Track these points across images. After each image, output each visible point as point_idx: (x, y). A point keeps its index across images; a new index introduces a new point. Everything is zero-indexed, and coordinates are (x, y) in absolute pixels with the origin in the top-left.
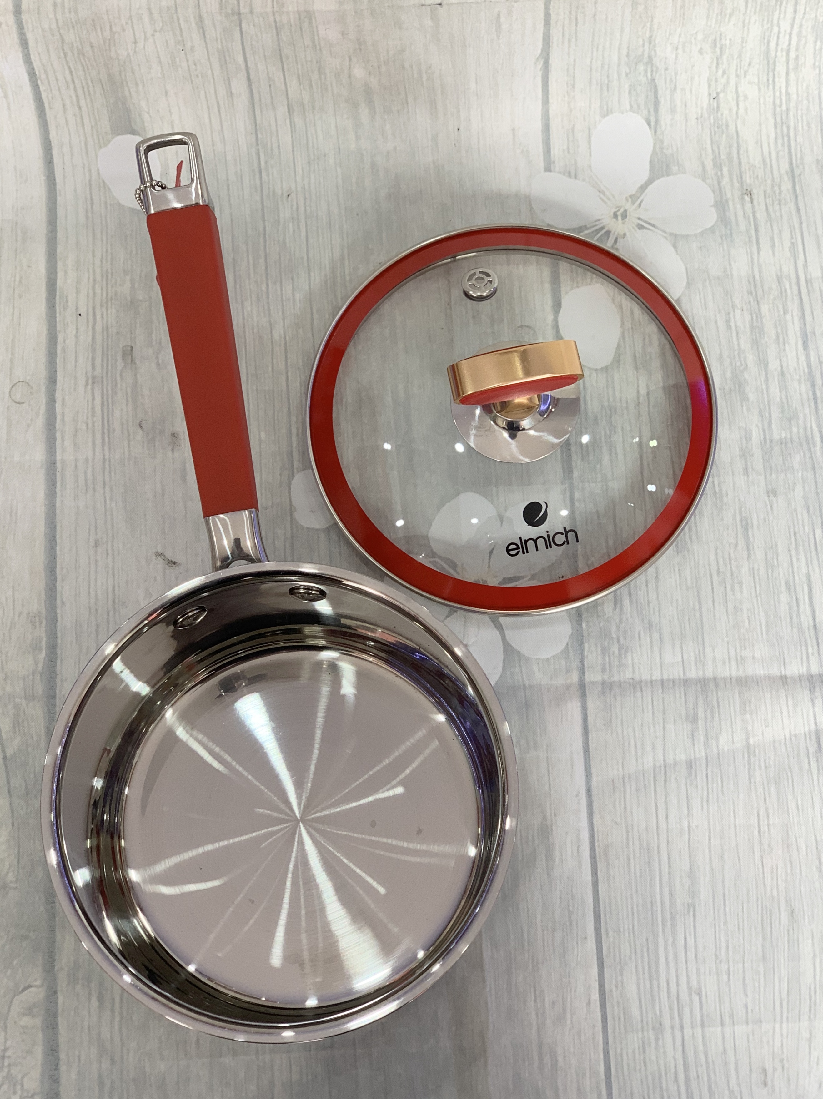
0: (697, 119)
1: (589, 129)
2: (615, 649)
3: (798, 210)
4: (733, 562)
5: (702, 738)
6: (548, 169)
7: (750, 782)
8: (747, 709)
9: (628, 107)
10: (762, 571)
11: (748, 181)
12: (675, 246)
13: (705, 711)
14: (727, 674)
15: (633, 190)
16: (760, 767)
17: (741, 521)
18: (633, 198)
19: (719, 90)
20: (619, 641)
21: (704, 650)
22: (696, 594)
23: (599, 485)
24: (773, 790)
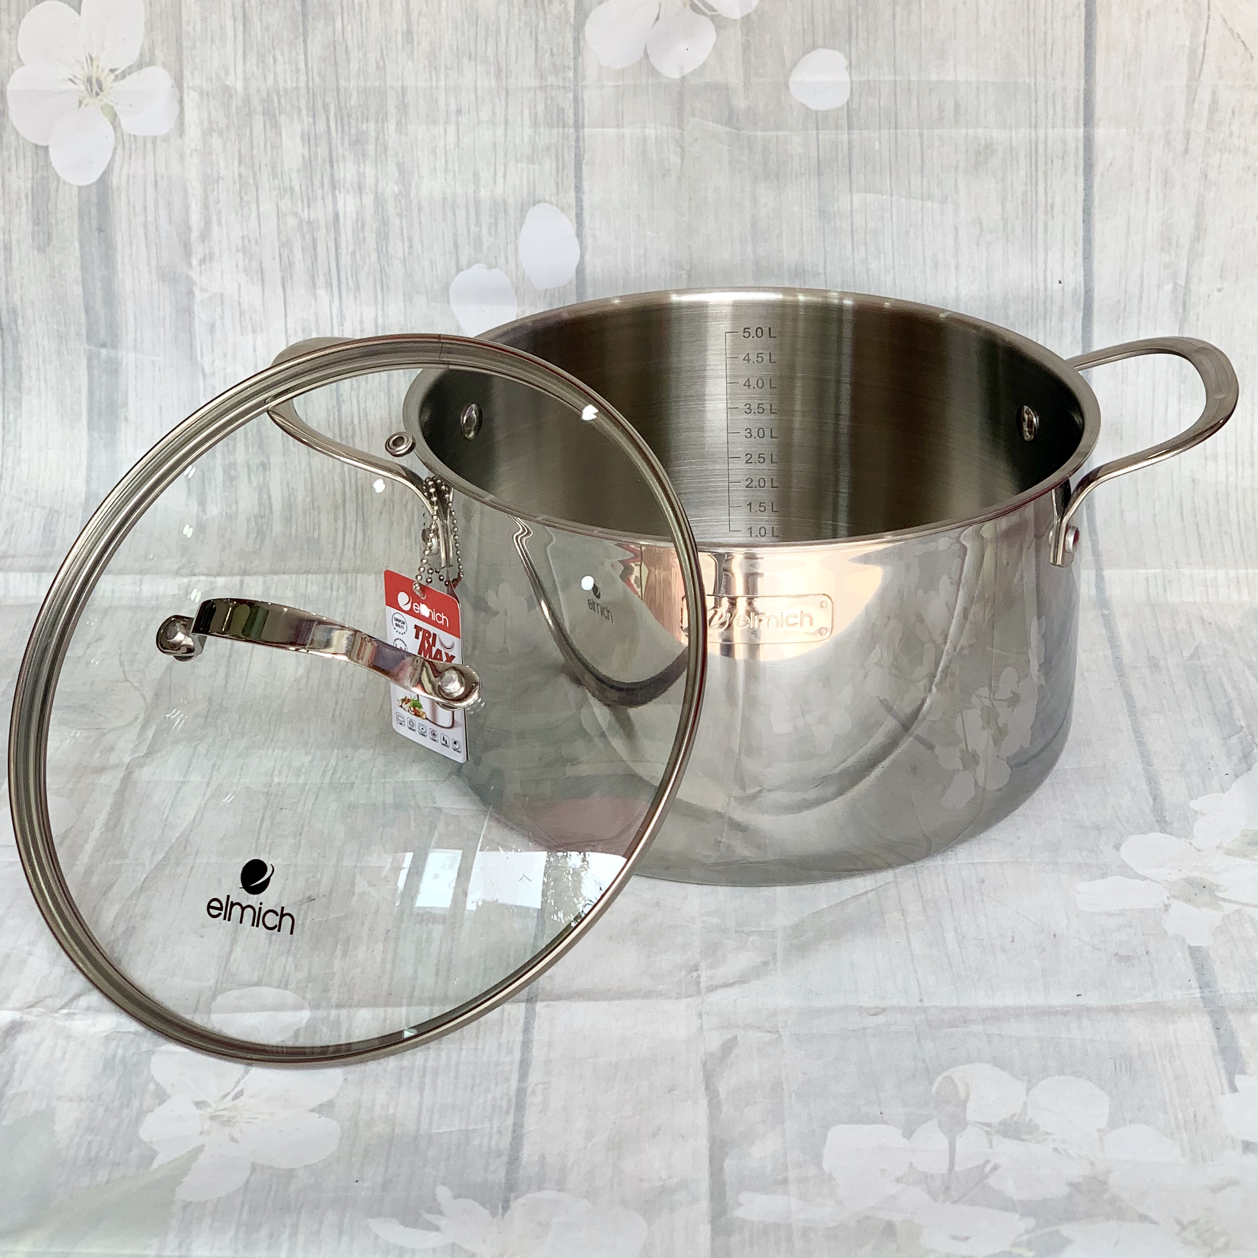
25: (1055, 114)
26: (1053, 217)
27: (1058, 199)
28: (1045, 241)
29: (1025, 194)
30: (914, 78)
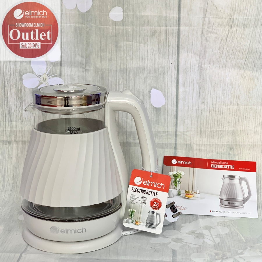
25: (171, 23)
26: (170, 48)
27: (171, 44)
28: (168, 54)
29: (163, 43)
30: (138, 14)
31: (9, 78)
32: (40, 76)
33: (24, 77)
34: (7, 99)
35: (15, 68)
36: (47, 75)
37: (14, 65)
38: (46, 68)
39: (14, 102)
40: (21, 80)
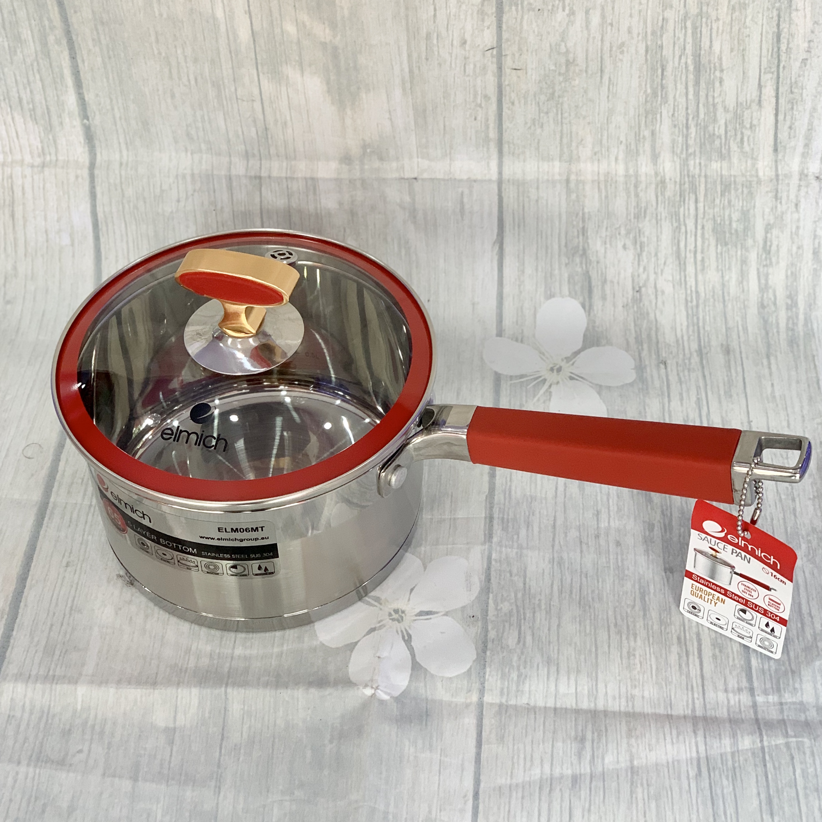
0: (623, 307)
1: (535, 308)
2: (514, 675)
3: (704, 376)
4: (629, 618)
5: (588, 757)
6: (500, 334)
7: (632, 797)
8: (633, 734)
9: (567, 293)
10: (656, 627)
11: (664, 355)
12: (599, 393)
13: (593, 733)
14: (617, 709)
15: (569, 355)
16: (642, 785)
17: (640, 589)
18: (568, 359)
19: (641, 285)
20: (518, 669)
21: (596, 685)
22: (593, 640)
23: (515, 551)
24: (653, 805)
31: (686, 373)
32: (571, 378)
33: (632, 376)
34: (690, 312)
35: (666, 400)
36: (545, 380)
37: (671, 409)
38: (550, 400)
39: (663, 303)
40: (640, 368)
